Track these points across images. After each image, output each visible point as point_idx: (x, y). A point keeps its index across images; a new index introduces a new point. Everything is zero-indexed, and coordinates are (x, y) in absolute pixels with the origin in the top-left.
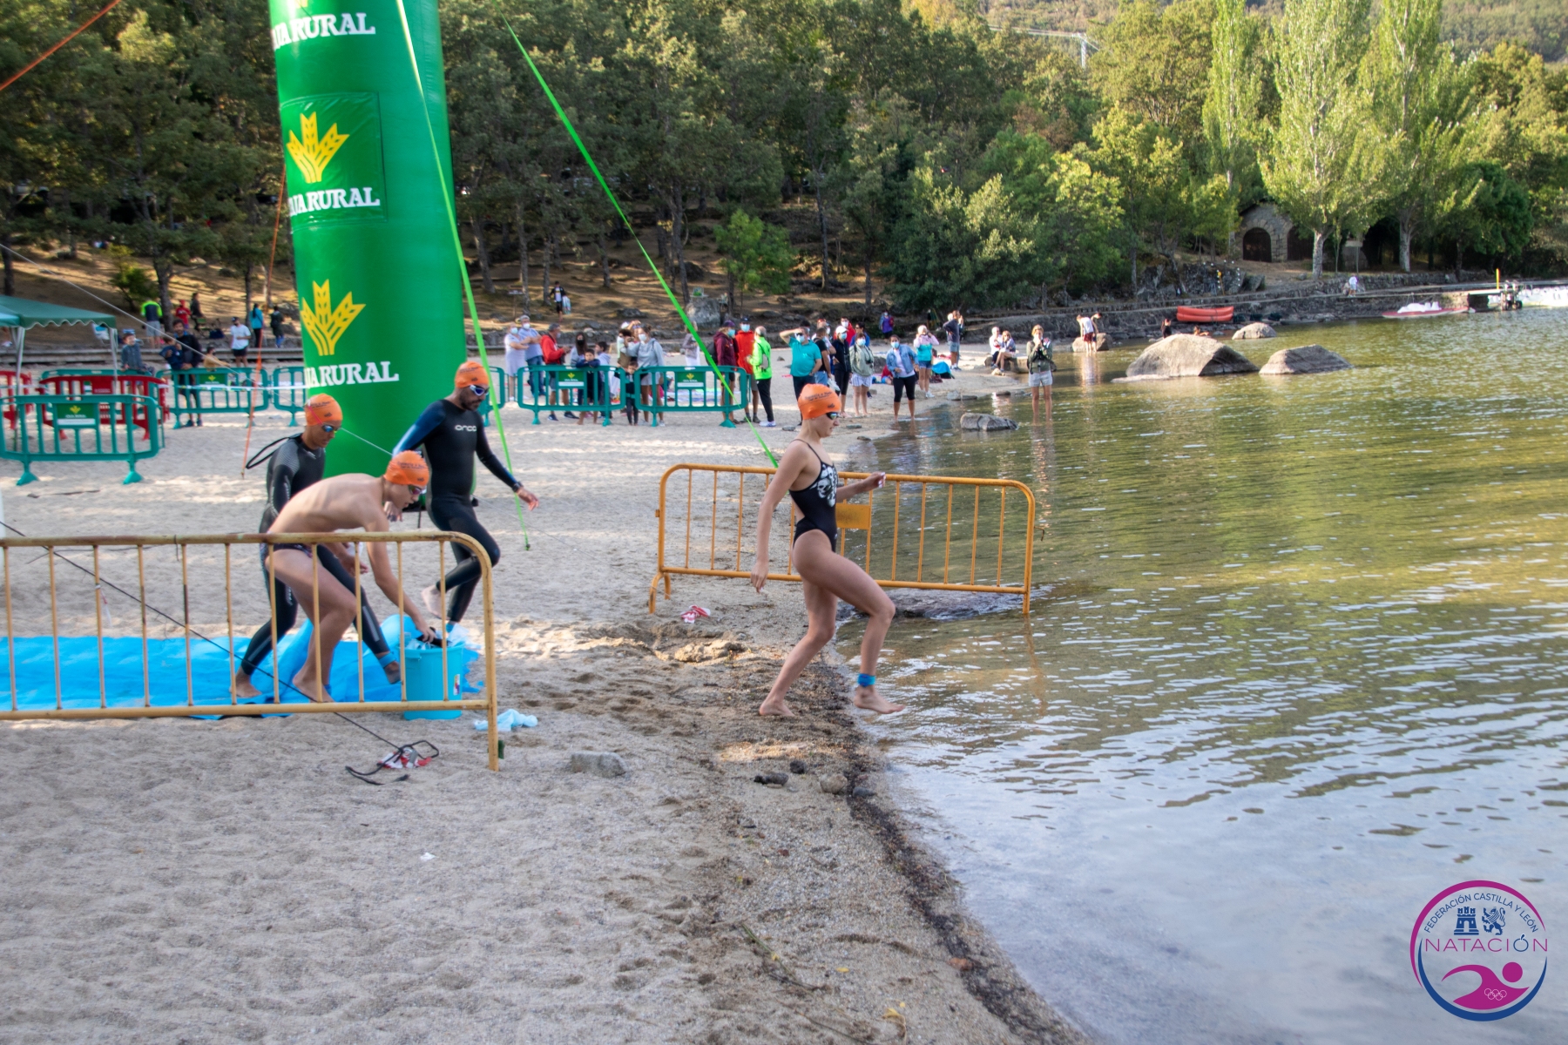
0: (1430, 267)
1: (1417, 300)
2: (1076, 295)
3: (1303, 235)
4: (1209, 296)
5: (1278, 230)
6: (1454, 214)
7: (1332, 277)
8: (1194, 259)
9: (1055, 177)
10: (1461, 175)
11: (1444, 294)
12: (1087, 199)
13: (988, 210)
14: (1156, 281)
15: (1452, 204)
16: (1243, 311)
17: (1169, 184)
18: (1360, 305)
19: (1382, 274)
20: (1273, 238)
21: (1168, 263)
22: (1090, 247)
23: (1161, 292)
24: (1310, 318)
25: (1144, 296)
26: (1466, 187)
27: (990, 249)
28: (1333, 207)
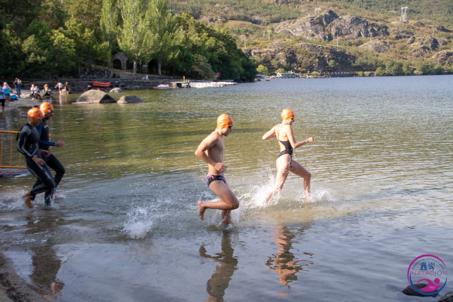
0: (166, 74)
1: (163, 83)
2: (61, 76)
3: (131, 62)
4: (103, 79)
5: (124, 60)
6: (173, 59)
7: (139, 75)
8: (98, 67)
9: (53, 37)
10: (174, 48)
11: (171, 82)
12: (64, 46)
13: (30, 46)
14: (86, 73)
15: (172, 56)
16: (113, 84)
17: (90, 43)
18: (147, 84)
19: (153, 75)
20: (122, 62)
21: (90, 68)
22: (65, 61)
23: (88, 77)
24: (133, 87)
25: (83, 78)
26: (175, 52)
27: (31, 58)
28: (139, 54)
